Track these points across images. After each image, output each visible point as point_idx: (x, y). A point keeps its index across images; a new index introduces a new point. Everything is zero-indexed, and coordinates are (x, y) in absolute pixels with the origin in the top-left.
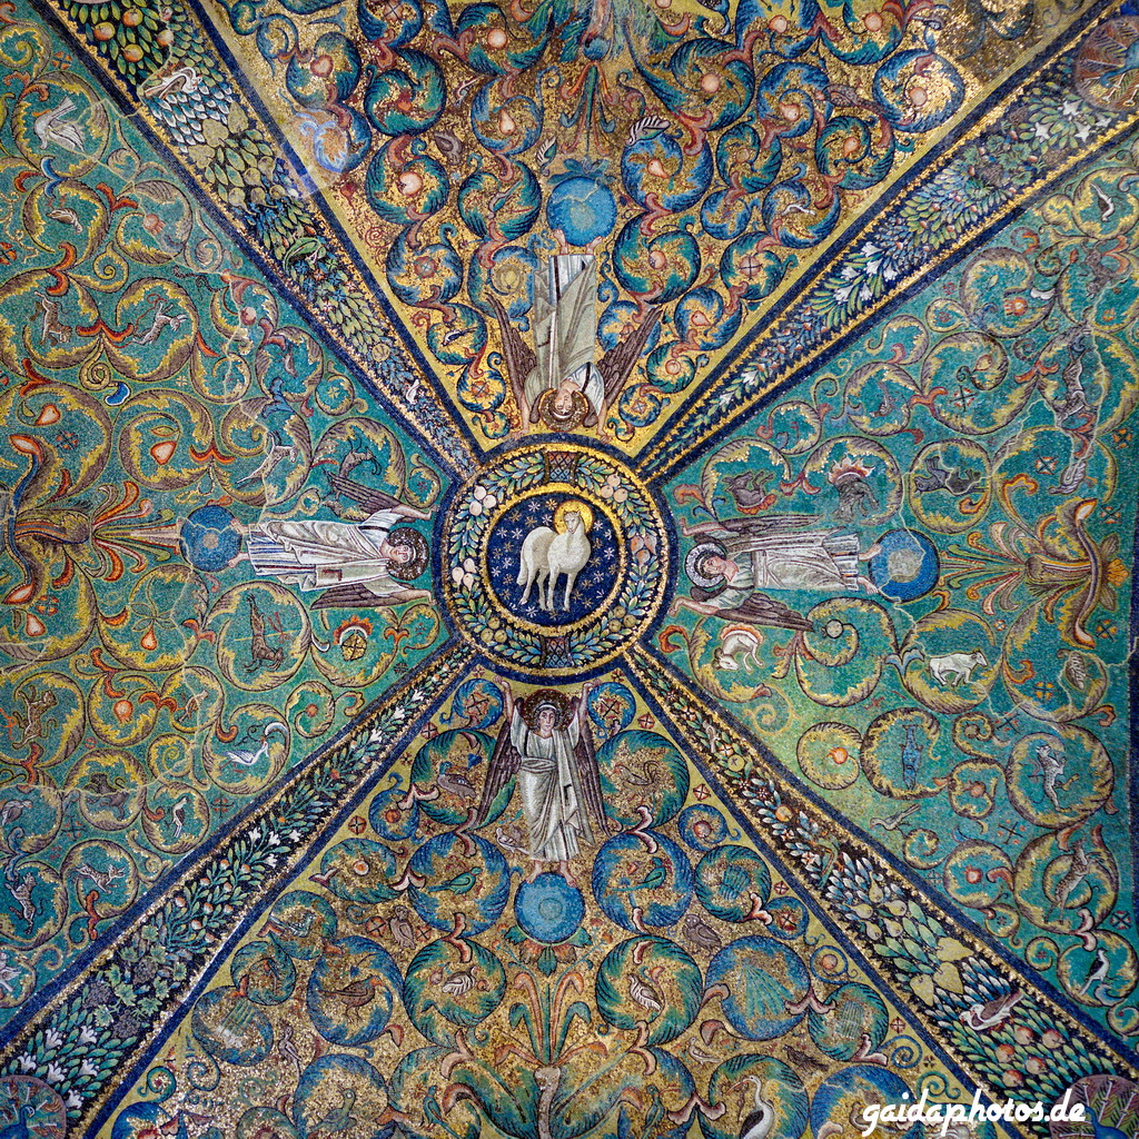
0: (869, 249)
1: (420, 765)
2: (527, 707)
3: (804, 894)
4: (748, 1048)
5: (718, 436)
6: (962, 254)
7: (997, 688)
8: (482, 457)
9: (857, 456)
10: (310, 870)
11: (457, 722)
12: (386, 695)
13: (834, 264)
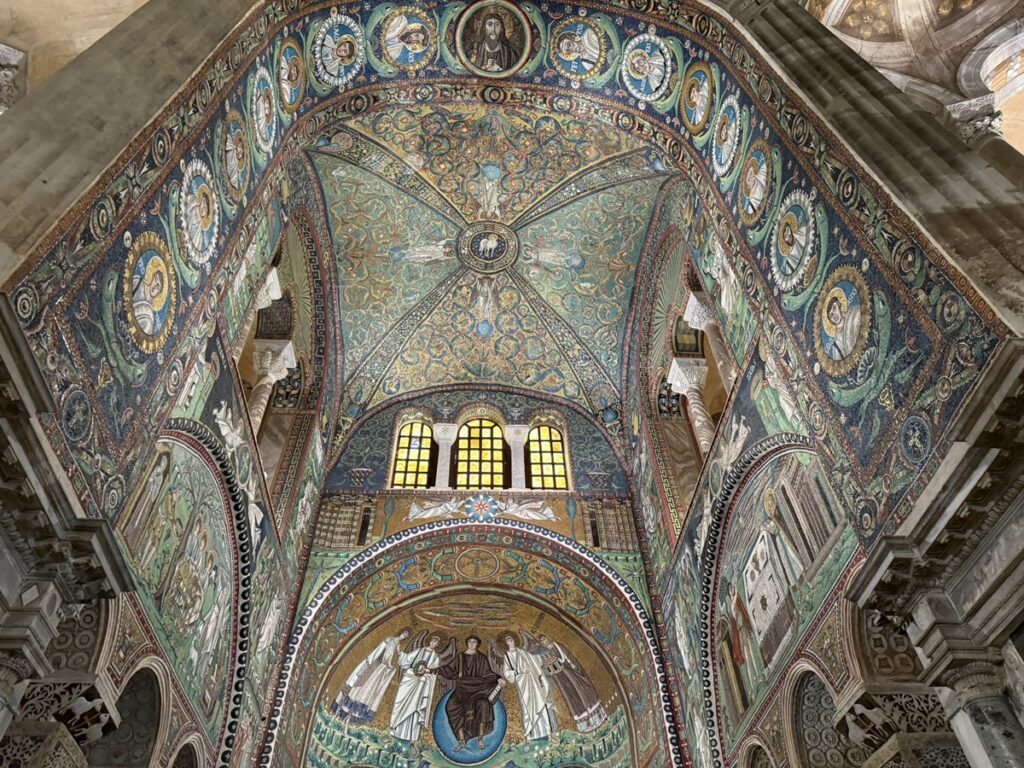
0: (573, 185)
3: (546, 328)
4: (529, 361)
5: (531, 222)
6: (598, 191)
8: (468, 225)
10: (428, 319)
11: (464, 283)
12: (446, 279)
13: (563, 187)
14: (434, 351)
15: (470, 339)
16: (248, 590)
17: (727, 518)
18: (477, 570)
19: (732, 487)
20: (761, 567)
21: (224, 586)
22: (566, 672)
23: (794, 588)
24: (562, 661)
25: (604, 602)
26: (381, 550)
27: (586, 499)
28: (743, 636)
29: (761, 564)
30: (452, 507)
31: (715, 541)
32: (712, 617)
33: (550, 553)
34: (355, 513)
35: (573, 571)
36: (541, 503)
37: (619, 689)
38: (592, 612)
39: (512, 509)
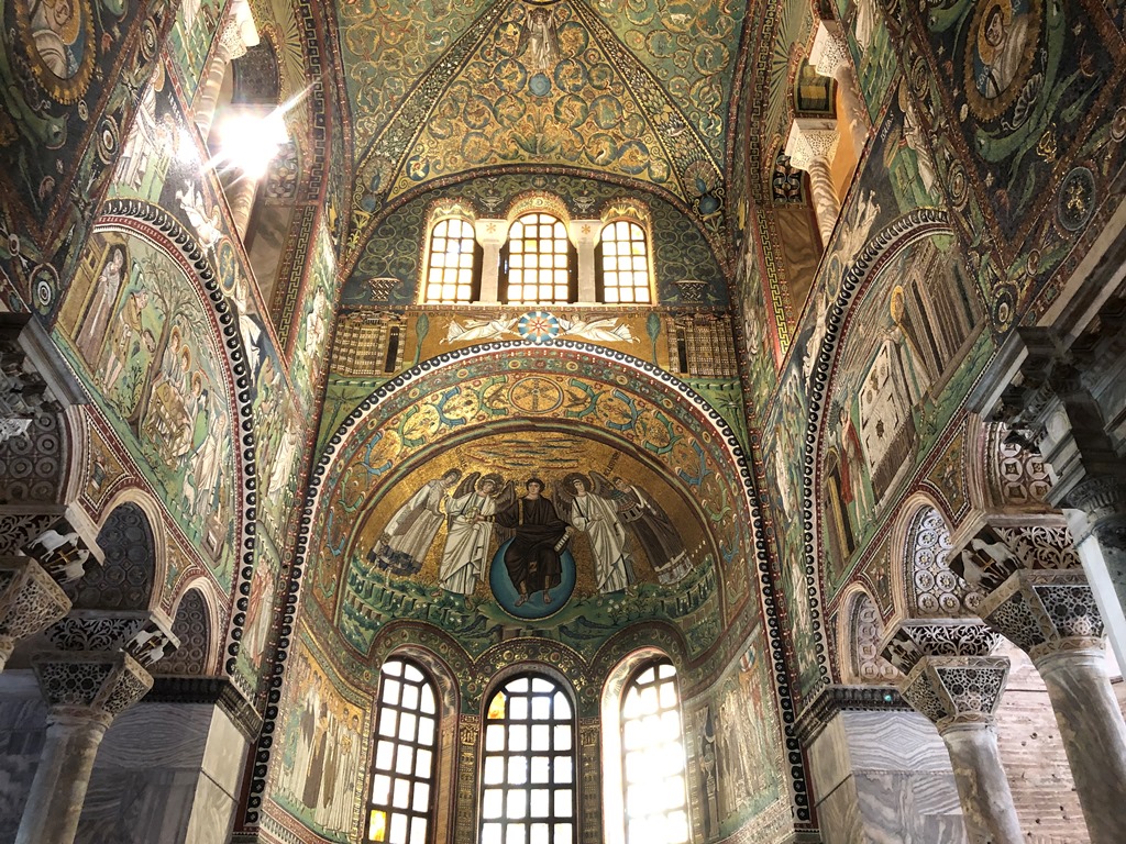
1: (497, 35)
3: (624, 81)
4: (601, 131)
7: (693, 27)
10: (463, 72)
11: (509, 19)
14: (472, 119)
15: (521, 101)
16: (250, 421)
17: (845, 327)
18: (535, 403)
19: (852, 288)
20: (879, 387)
21: (219, 414)
22: (645, 518)
23: (917, 408)
24: (642, 506)
25: (691, 438)
26: (414, 378)
27: (673, 314)
28: (853, 469)
29: (881, 381)
30: (501, 326)
31: (828, 357)
32: (819, 449)
33: (626, 381)
34: (380, 334)
35: (654, 403)
36: (614, 321)
37: (707, 537)
38: (676, 449)
39: (578, 329)
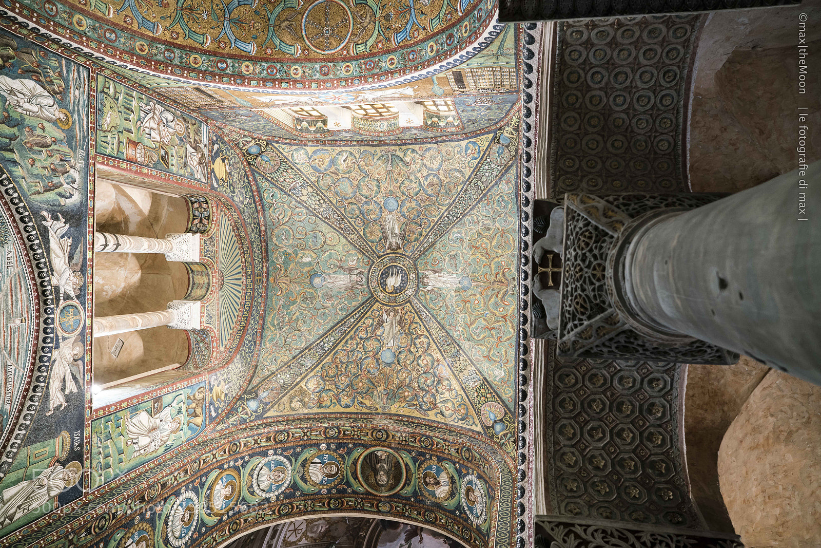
0: (326, 349)
1: (421, 234)
2: (398, 247)
3: (337, 209)
4: (347, 176)
5: (359, 307)
6: (306, 349)
7: (297, 255)
8: (409, 302)
9: (328, 304)
10: (443, 211)
11: (413, 244)
12: (428, 249)
13: (335, 345)
14: (436, 181)
15: (403, 193)
34: (475, 85)
